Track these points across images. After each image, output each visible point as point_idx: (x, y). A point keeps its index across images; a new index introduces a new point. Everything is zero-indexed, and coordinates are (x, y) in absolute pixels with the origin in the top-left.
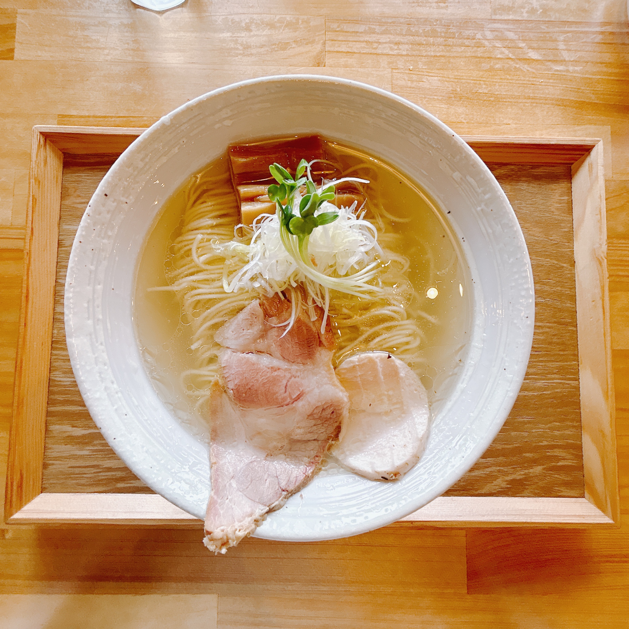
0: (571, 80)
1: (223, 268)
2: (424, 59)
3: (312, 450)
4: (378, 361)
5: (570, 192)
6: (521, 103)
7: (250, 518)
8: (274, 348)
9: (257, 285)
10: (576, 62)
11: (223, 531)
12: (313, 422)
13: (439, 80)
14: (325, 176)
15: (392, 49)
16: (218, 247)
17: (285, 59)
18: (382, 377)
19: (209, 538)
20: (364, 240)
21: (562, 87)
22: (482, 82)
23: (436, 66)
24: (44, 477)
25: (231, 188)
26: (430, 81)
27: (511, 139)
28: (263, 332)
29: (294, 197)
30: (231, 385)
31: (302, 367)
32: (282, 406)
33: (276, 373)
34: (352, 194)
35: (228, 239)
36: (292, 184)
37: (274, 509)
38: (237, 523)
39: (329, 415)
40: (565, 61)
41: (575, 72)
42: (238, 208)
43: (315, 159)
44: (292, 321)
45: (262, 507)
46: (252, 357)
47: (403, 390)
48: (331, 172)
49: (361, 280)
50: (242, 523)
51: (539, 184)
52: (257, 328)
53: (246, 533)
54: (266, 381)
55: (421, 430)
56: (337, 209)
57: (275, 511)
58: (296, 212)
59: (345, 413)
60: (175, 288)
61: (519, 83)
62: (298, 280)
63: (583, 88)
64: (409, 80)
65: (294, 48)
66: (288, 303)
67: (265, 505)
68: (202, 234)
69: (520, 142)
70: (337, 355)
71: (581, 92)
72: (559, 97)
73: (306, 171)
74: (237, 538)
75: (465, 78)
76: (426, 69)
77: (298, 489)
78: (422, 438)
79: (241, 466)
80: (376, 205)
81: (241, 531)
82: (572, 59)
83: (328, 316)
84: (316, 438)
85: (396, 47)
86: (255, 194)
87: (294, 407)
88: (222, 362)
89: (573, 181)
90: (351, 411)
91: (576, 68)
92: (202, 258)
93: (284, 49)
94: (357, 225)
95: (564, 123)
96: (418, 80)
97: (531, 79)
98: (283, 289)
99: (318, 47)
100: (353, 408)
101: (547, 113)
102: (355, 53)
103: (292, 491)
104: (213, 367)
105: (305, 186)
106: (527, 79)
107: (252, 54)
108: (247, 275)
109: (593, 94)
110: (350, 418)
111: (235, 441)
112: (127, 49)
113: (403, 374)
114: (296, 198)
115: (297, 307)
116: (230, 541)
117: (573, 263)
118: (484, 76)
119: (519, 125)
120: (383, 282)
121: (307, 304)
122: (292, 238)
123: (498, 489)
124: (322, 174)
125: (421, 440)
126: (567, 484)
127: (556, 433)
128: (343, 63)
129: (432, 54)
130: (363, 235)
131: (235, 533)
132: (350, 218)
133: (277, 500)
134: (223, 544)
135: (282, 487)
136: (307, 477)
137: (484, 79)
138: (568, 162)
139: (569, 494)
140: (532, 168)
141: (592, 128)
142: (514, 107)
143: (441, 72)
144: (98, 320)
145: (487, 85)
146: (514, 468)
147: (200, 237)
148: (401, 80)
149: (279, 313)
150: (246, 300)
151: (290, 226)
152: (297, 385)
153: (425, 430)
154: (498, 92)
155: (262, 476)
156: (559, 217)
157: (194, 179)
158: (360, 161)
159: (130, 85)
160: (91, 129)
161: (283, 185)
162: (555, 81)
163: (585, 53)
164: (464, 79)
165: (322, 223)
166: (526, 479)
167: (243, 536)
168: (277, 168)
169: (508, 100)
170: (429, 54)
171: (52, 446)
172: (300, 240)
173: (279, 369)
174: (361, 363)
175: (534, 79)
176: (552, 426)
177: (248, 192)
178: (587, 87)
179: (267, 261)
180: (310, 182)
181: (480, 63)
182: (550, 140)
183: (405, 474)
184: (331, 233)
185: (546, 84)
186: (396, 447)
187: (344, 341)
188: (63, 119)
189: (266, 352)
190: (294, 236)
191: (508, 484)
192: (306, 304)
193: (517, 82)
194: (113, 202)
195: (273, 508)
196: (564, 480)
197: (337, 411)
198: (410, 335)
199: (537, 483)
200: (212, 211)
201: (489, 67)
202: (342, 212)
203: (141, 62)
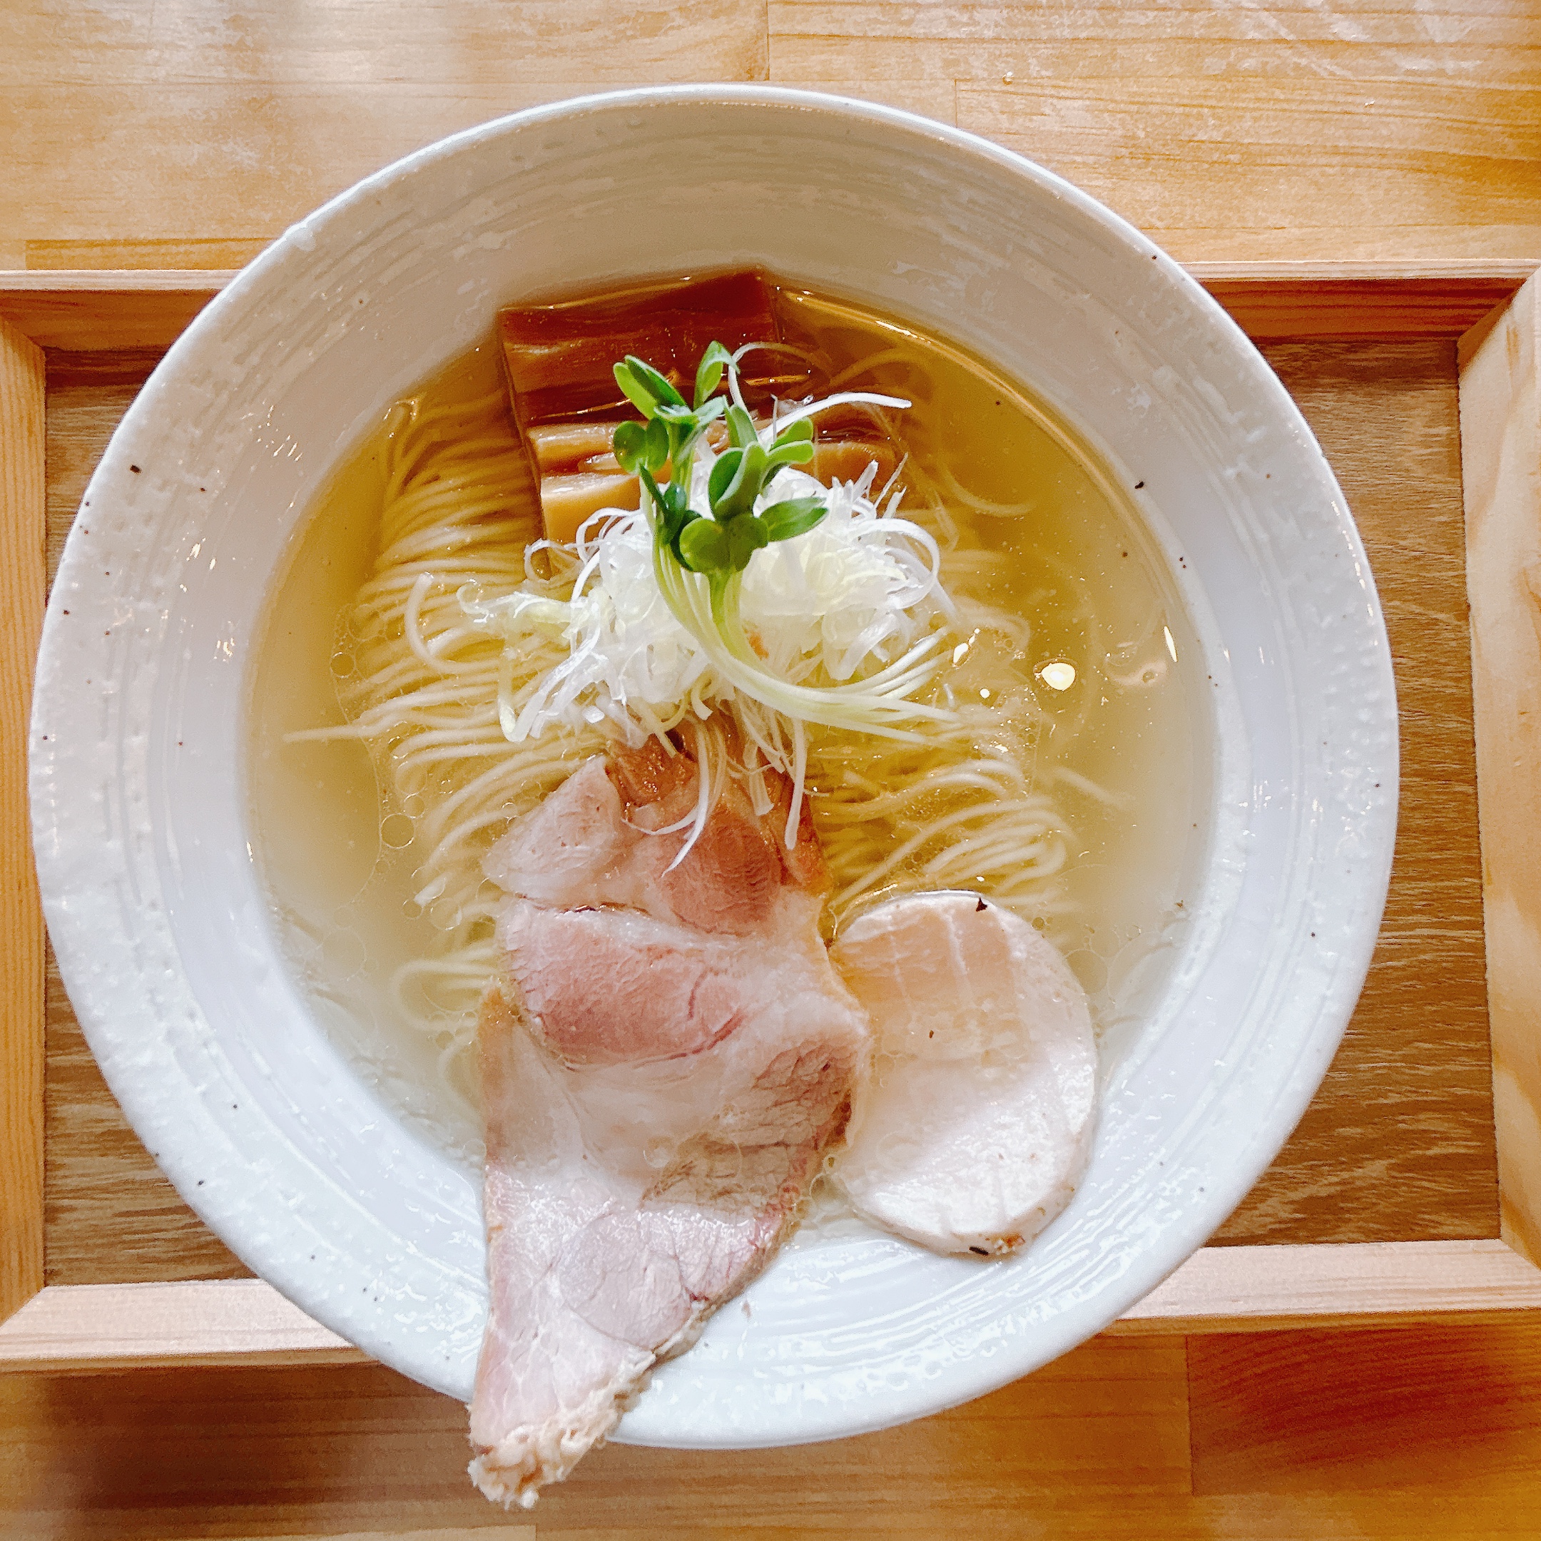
0: (1449, 99)
1: (497, 669)
2: (1044, 51)
3: (773, 1172)
4: (951, 919)
5: (1453, 412)
6: (1313, 165)
7: (602, 1393)
8: (654, 894)
9: (594, 716)
10: (1462, 48)
11: (523, 1439)
12: (771, 1097)
13: (1087, 109)
14: (783, 391)
15: (953, 23)
16: (478, 609)
17: (656, 60)
18: (963, 964)
19: (483, 1464)
20: (902, 577)
21: (1425, 117)
22: (1206, 110)
23: (1079, 69)
24: (49, 1244)
25: (513, 436)
26: (1062, 113)
27: (1292, 268)
28: (619, 848)
29: (693, 457)
30: (536, 1004)
31: (733, 943)
32: (684, 1055)
33: (658, 966)
34: (862, 442)
35: (509, 584)
36: (683, 418)
37: (671, 1355)
38: (563, 1410)
39: (817, 1075)
40: (1432, 43)
41: (1460, 74)
42: (534, 491)
43: (752, 341)
44: (700, 817)
45: (633, 1353)
46: (593, 922)
47: (1022, 996)
48: (798, 378)
49: (896, 692)
50: (578, 1411)
51: (1370, 395)
52: (602, 839)
53: (591, 1440)
54: (635, 987)
55: (1077, 1112)
56: (821, 491)
57: (674, 1357)
58: (700, 502)
59: (861, 1067)
60: (361, 730)
61: (1307, 111)
62: (714, 697)
63: (1482, 120)
64: (1003, 113)
65: (679, 27)
66: (689, 762)
67: (645, 1348)
68: (435, 572)
69: (1319, 275)
70: (834, 903)
71: (1479, 131)
72: (1418, 147)
73: (725, 379)
74: (566, 1459)
75: (1158, 100)
76: (1049, 77)
77: (736, 1290)
78: (1080, 1133)
79: (572, 1229)
80: (930, 471)
81: (576, 1436)
82: (1452, 40)
83: (805, 797)
84: (781, 1138)
85: (965, 18)
86: (582, 450)
87: (716, 1057)
88: (508, 938)
89: (1463, 383)
90: (876, 1059)
91: (1465, 65)
92: (437, 643)
93: (653, 32)
94: (878, 532)
95: (1433, 221)
96: (1028, 110)
97: (1341, 99)
98: (671, 725)
99: (748, 23)
100: (884, 1052)
101: (1387, 191)
102: (849, 37)
103: (720, 1297)
104: (482, 950)
105: (725, 422)
106: (1331, 97)
107: (562, 50)
108: (564, 689)
109: (1511, 136)
110: (874, 1080)
111: (554, 1157)
112: (210, 46)
113: (1020, 951)
114: (699, 460)
115: (713, 777)
116: (546, 1468)
117: (1464, 611)
118: (1210, 94)
119: (1310, 230)
120: (958, 692)
121: (744, 767)
122: (692, 581)
123: (1271, 1223)
124: (772, 384)
125: (1078, 1141)
126: (1453, 1206)
127: (1426, 1070)
128: (818, 68)
129: (1067, 33)
130: (897, 562)
131: (558, 1441)
132: (858, 514)
133: (679, 1329)
134: (527, 1479)
135: (691, 1288)
136: (760, 1252)
137: (1213, 102)
138: (1450, 328)
139: (1460, 1230)
140: (1348, 351)
141: (1508, 233)
142: (1294, 178)
143: (1093, 84)
144: (140, 836)
145: (1220, 119)
146: (1311, 1167)
147: (425, 580)
148: (983, 113)
149: (662, 794)
150: (569, 757)
151: (683, 547)
152: (722, 997)
153: (1089, 1110)
154: (1252, 136)
155: (635, 1257)
156: (1424, 484)
157: (401, 412)
158: (882, 343)
159: (224, 148)
160: (115, 276)
161: (658, 422)
162: (1406, 102)
163: (1489, 19)
164: (1157, 104)
165: (778, 535)
166: (1343, 1196)
167: (584, 1451)
168: (637, 372)
169: (1279, 159)
170: (1058, 33)
171: (66, 1160)
172: (716, 588)
173: (669, 952)
174: (902, 927)
175: (1350, 99)
176: (1415, 1051)
177: (559, 446)
178: (1495, 117)
179: (621, 648)
180: (738, 410)
181: (1198, 55)
182: (1403, 267)
183: (1035, 1236)
184: (804, 561)
185: (1381, 111)
186: (1007, 1161)
187: (852, 863)
188: (42, 252)
189: (630, 903)
190: (698, 575)
191: (1296, 1211)
192: (740, 767)
193: (1303, 107)
194: (162, 488)
195: (667, 1352)
196: (1447, 1194)
197: (839, 1065)
198: (1034, 840)
199: (1374, 1204)
200: (458, 505)
201: (1224, 67)
202: (835, 497)
203: (251, 82)
